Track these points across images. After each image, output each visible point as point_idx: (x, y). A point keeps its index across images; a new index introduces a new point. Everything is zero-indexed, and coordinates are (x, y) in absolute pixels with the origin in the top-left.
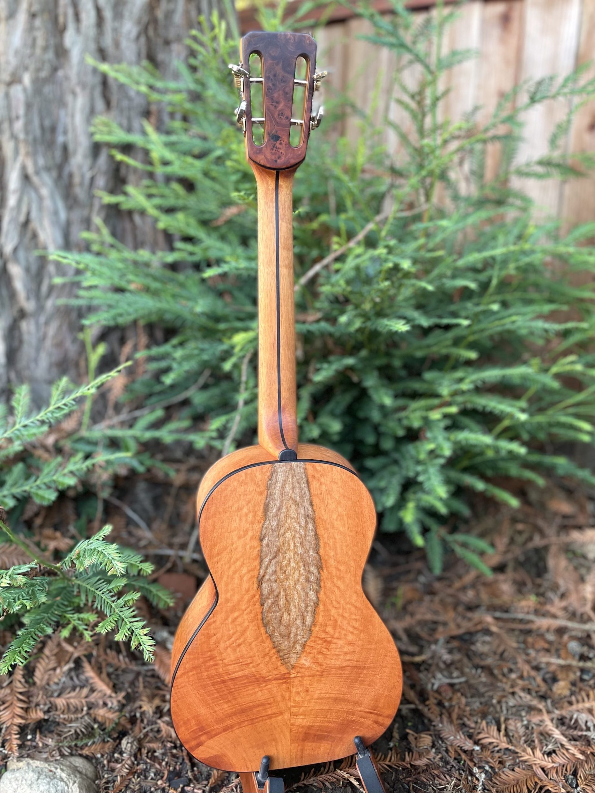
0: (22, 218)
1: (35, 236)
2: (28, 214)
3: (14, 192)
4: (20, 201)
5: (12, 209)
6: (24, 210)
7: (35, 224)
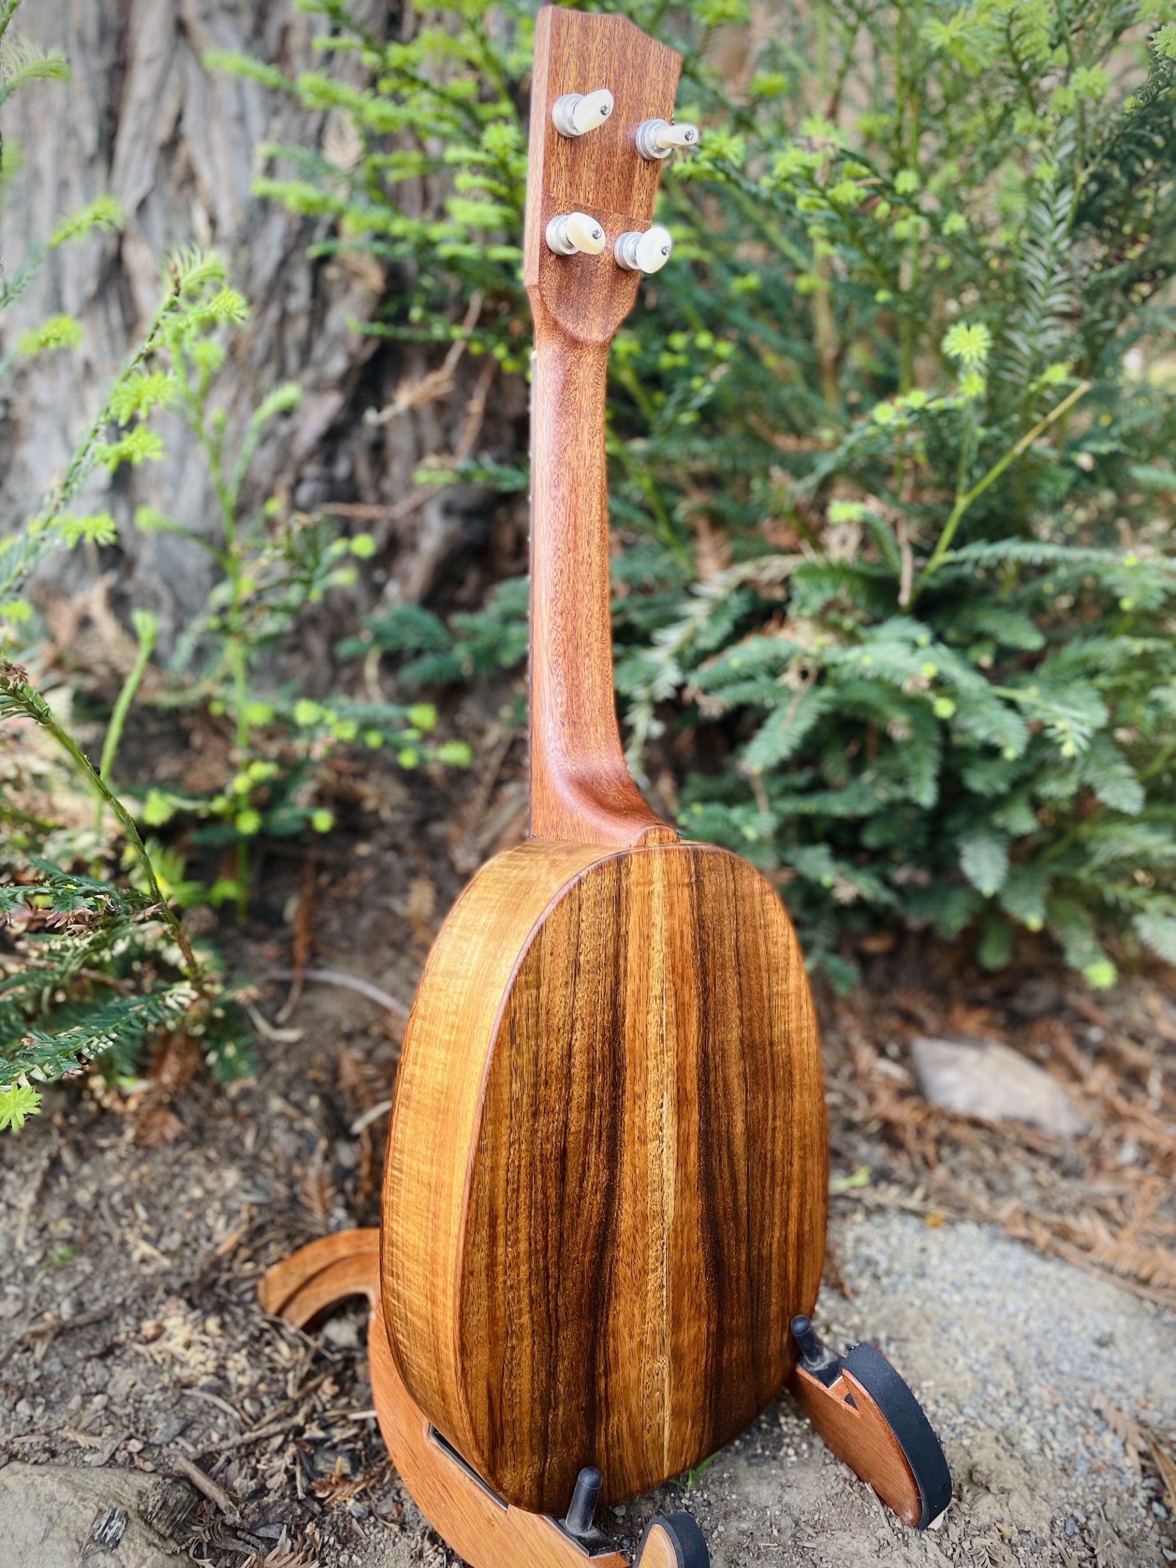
0: (163, 132)
1: (191, 178)
2: (179, 118)
3: (150, 61)
4: (160, 87)
5: (142, 105)
6: (170, 107)
7: (193, 147)
